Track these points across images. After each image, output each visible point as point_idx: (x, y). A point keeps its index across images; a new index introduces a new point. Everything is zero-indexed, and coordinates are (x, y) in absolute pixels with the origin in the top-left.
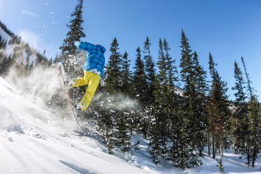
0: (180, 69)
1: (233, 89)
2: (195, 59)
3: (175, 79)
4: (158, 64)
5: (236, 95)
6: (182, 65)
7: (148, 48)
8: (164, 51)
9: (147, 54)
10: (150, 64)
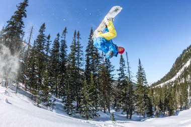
1: (118, 70)
4: (71, 47)
5: (119, 74)
6: (87, 51)
7: (65, 35)
8: (76, 39)
9: (63, 39)
10: (64, 46)
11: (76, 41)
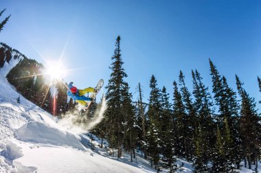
0: (213, 95)
2: (224, 82)
3: (210, 104)
4: (194, 93)
6: (214, 90)
7: (183, 81)
8: (197, 81)
9: (183, 86)
10: (187, 95)
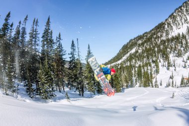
1: (69, 54)
2: (51, 34)
4: (29, 34)
5: (70, 58)
6: (43, 37)
7: (25, 22)
8: (35, 26)
9: (24, 26)
10: (24, 33)
11: (34, 29)
